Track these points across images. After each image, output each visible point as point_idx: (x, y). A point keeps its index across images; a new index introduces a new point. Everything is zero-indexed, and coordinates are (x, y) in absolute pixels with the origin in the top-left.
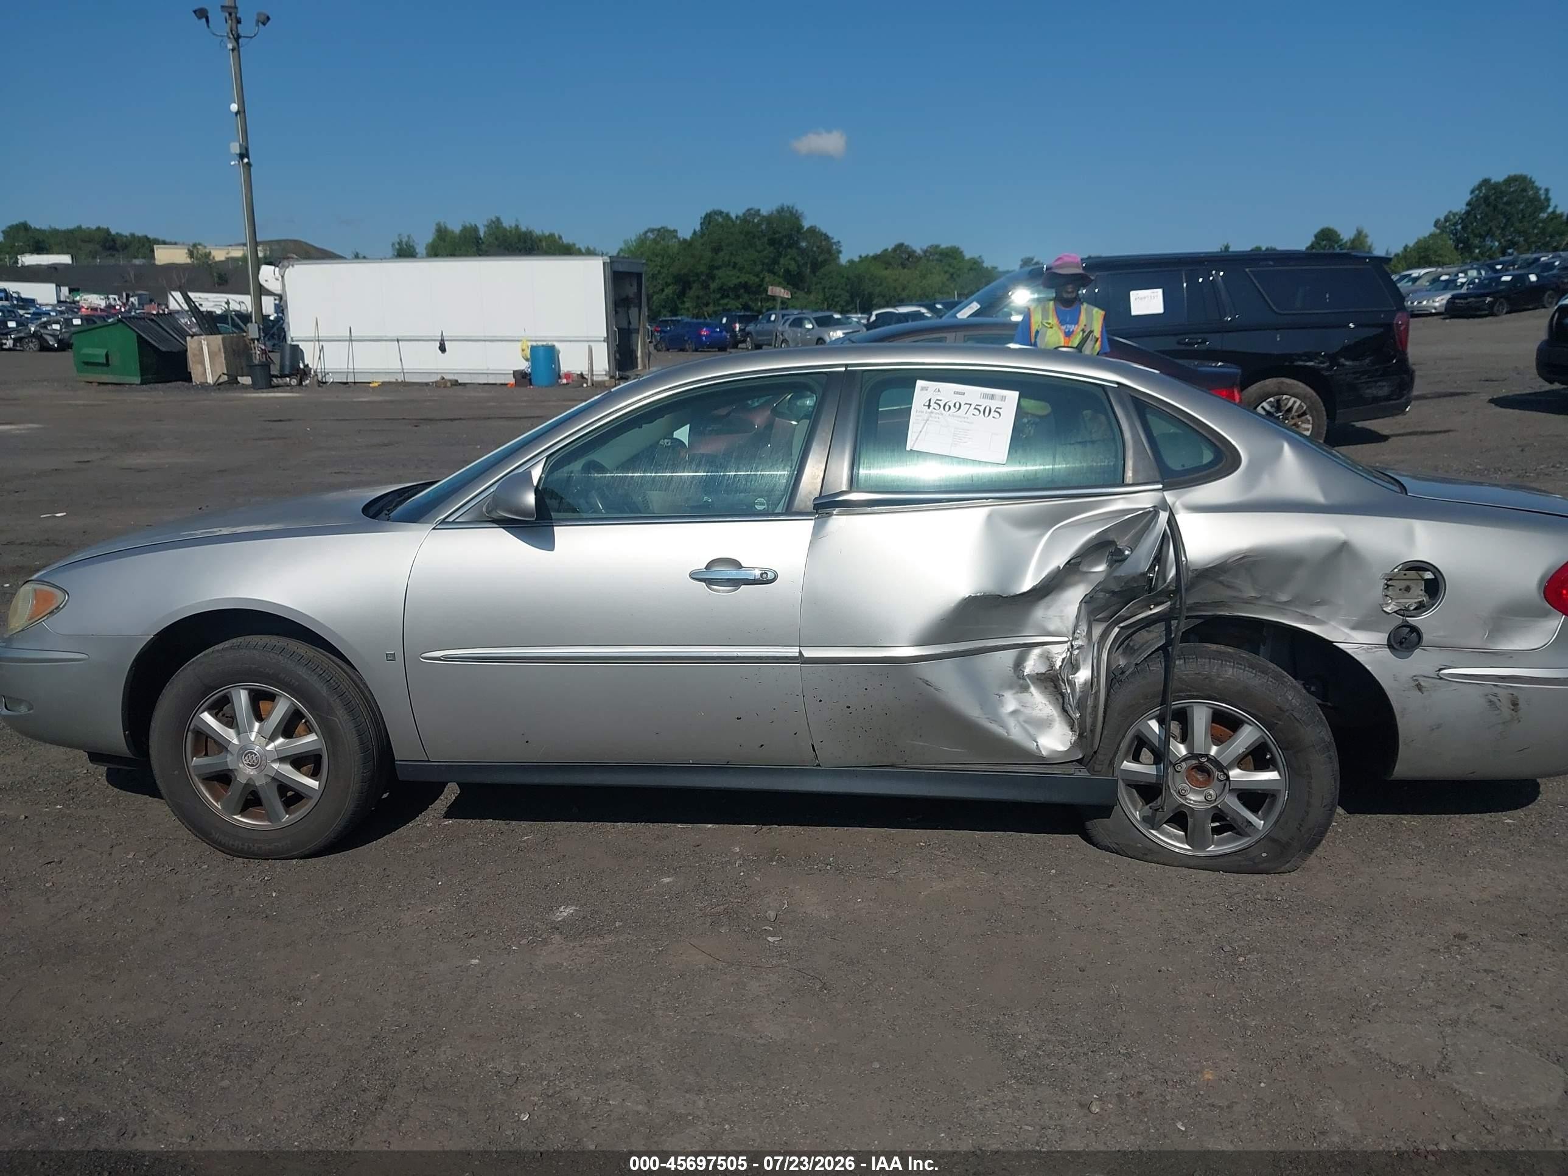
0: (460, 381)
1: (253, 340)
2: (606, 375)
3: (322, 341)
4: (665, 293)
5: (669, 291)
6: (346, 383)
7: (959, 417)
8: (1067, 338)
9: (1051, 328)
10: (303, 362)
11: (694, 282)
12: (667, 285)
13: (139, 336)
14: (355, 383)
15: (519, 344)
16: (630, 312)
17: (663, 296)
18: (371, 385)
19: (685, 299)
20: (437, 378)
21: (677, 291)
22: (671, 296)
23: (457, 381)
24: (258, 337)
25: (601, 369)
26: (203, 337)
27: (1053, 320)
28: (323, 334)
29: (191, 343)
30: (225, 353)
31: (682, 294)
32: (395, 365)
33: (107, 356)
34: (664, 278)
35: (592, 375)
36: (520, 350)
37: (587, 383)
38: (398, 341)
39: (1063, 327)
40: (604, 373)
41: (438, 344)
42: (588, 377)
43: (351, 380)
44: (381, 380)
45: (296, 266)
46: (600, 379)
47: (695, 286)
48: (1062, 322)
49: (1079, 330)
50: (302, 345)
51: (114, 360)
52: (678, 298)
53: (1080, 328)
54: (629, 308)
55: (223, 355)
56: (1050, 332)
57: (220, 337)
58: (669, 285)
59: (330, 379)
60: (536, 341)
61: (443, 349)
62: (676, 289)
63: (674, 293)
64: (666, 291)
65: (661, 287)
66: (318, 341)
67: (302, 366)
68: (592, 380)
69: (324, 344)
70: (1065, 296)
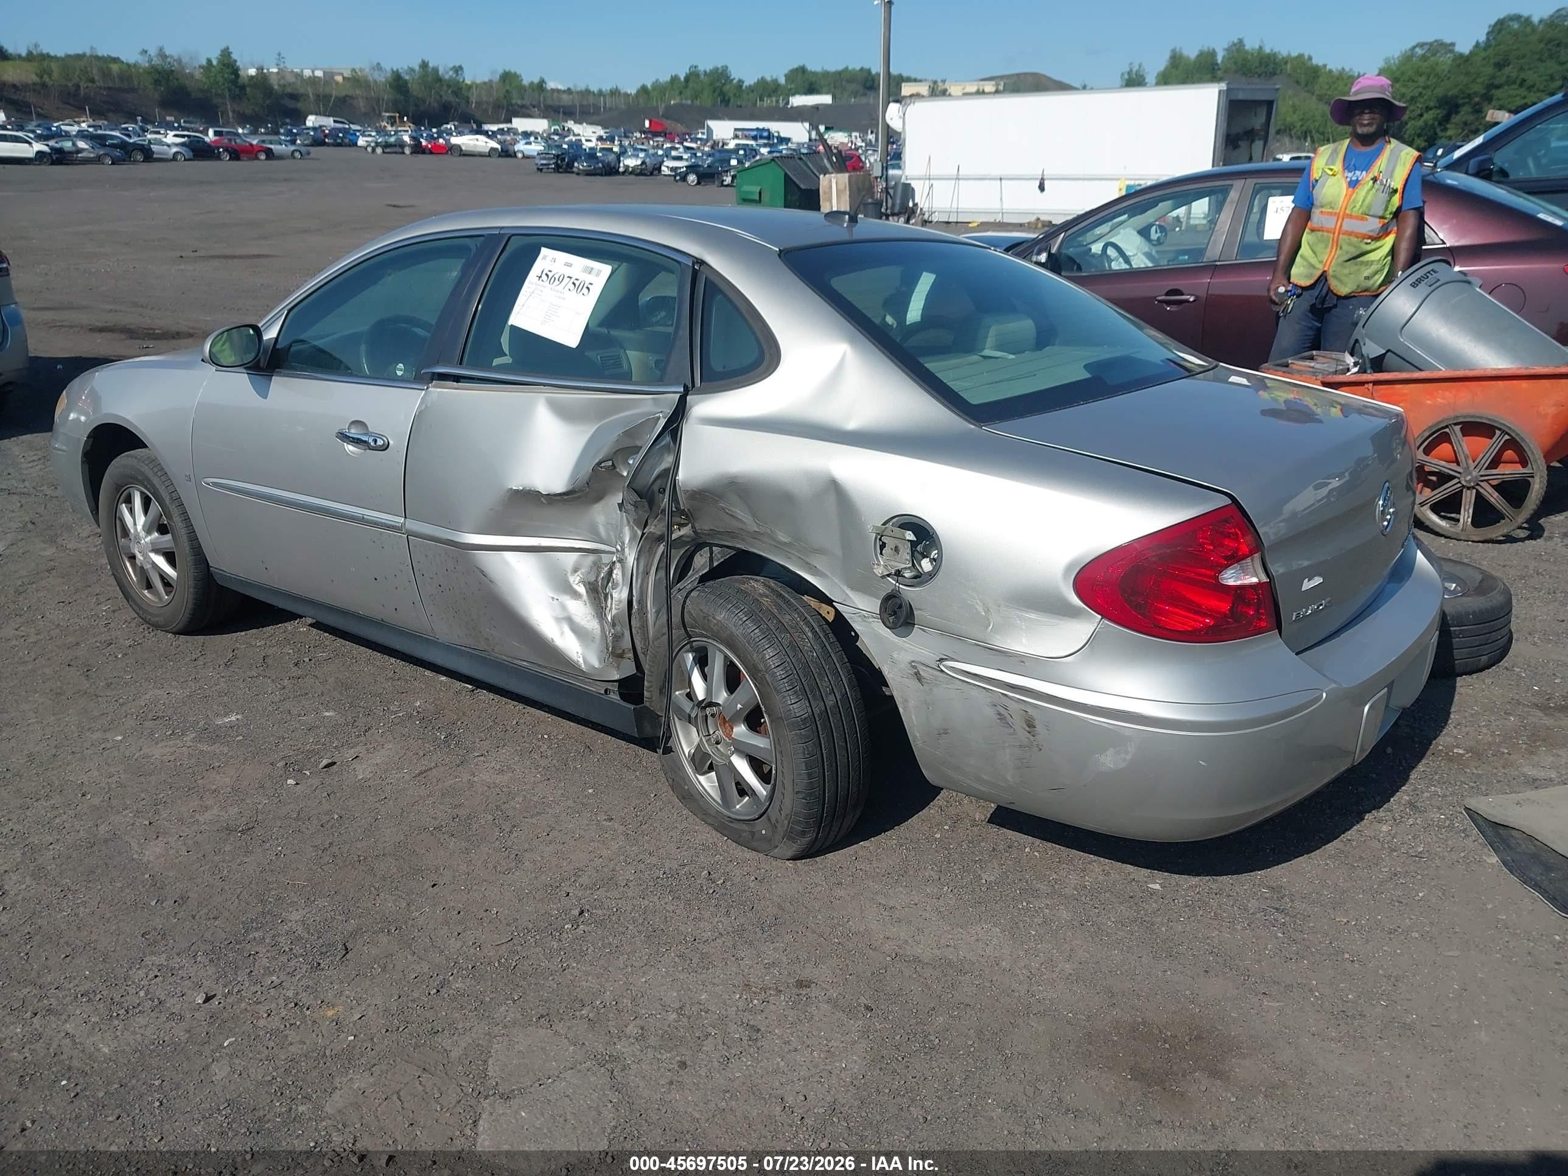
0: (1054, 223)
1: (876, 178)
2: (1204, 218)
3: (933, 179)
4: (1423, 119)
5: (1428, 116)
6: (948, 223)
7: (558, 291)
8: (1351, 189)
9: (1334, 175)
10: (913, 200)
11: (1464, 105)
12: (1428, 109)
13: (786, 175)
14: (957, 222)
15: (1118, 182)
16: (1253, 146)
17: (1420, 123)
18: (970, 225)
19: (1448, 126)
20: (1033, 219)
21: (1440, 116)
22: (1431, 122)
23: (1051, 222)
24: (880, 175)
25: (1201, 212)
26: (833, 175)
27: (1338, 167)
28: (934, 172)
29: (824, 180)
30: (850, 190)
31: (1447, 119)
32: (993, 204)
33: (760, 193)
34: (1425, 100)
35: (1189, 218)
36: (1118, 190)
37: (1181, 227)
38: (1001, 179)
39: (1347, 174)
40: (1203, 216)
41: (1037, 183)
42: (1184, 220)
43: (953, 219)
44: (981, 220)
45: (916, 104)
46: (1197, 222)
47: (1466, 109)
48: (1347, 166)
49: (1369, 179)
50: (914, 184)
51: (765, 197)
52: (1440, 124)
53: (1371, 176)
54: (1252, 141)
55: (848, 193)
56: (1331, 181)
57: (847, 175)
58: (1431, 109)
59: (935, 218)
60: (1135, 179)
61: (1042, 188)
62: (1438, 114)
63: (1435, 119)
64: (1426, 116)
65: (1419, 112)
66: (930, 179)
67: (911, 204)
68: (1188, 223)
69: (934, 182)
70: (1360, 130)
